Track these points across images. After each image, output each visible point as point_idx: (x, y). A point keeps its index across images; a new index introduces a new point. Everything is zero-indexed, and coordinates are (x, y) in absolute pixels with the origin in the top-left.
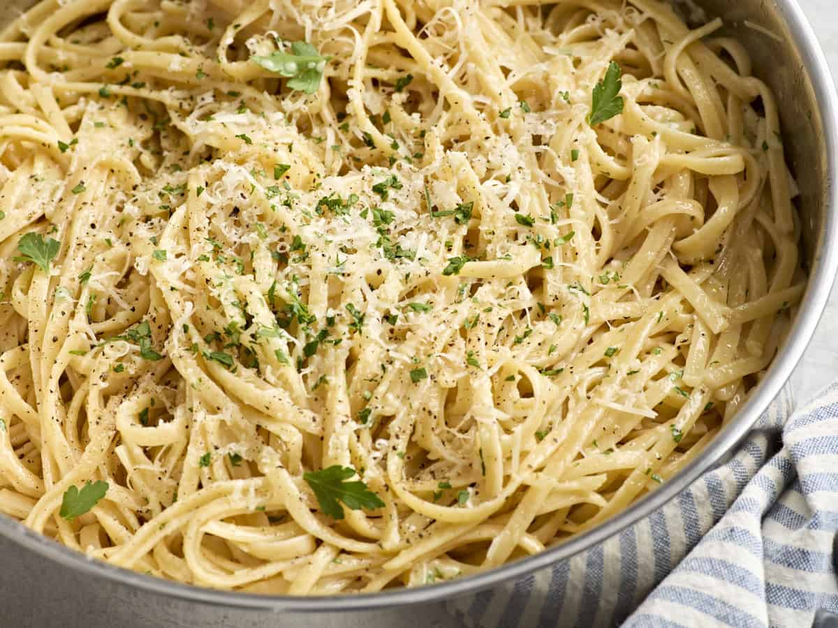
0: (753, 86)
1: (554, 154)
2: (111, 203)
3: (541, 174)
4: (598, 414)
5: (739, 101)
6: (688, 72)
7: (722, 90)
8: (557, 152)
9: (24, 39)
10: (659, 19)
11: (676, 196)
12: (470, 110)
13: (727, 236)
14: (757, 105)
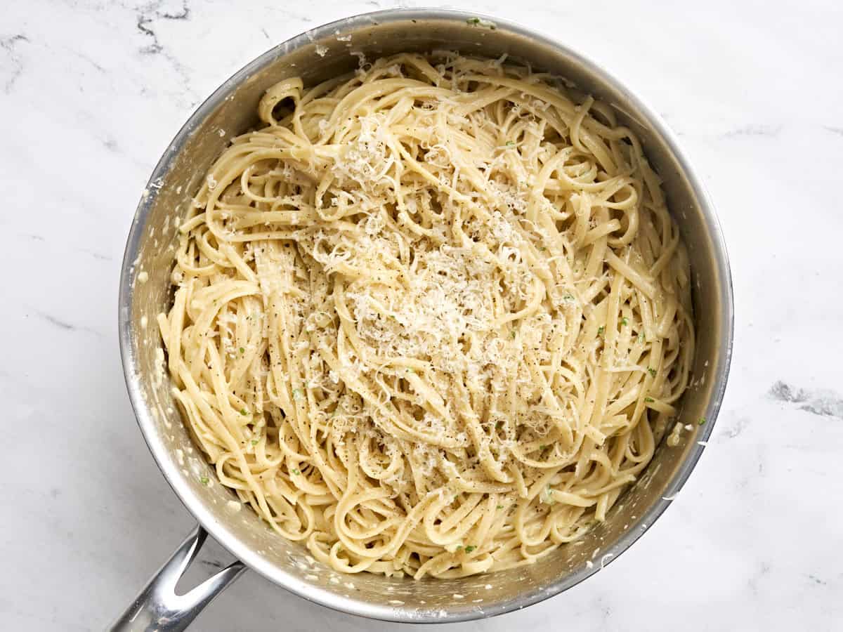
0: (622, 132)
1: (531, 222)
2: (294, 313)
3: (527, 234)
4: (609, 377)
5: (617, 143)
6: (586, 138)
7: (607, 142)
8: (532, 221)
9: (200, 211)
10: (557, 105)
11: (603, 221)
12: (472, 205)
13: (637, 234)
14: (627, 141)
